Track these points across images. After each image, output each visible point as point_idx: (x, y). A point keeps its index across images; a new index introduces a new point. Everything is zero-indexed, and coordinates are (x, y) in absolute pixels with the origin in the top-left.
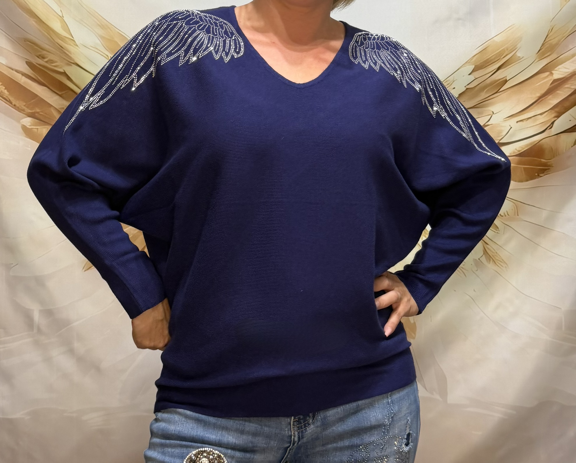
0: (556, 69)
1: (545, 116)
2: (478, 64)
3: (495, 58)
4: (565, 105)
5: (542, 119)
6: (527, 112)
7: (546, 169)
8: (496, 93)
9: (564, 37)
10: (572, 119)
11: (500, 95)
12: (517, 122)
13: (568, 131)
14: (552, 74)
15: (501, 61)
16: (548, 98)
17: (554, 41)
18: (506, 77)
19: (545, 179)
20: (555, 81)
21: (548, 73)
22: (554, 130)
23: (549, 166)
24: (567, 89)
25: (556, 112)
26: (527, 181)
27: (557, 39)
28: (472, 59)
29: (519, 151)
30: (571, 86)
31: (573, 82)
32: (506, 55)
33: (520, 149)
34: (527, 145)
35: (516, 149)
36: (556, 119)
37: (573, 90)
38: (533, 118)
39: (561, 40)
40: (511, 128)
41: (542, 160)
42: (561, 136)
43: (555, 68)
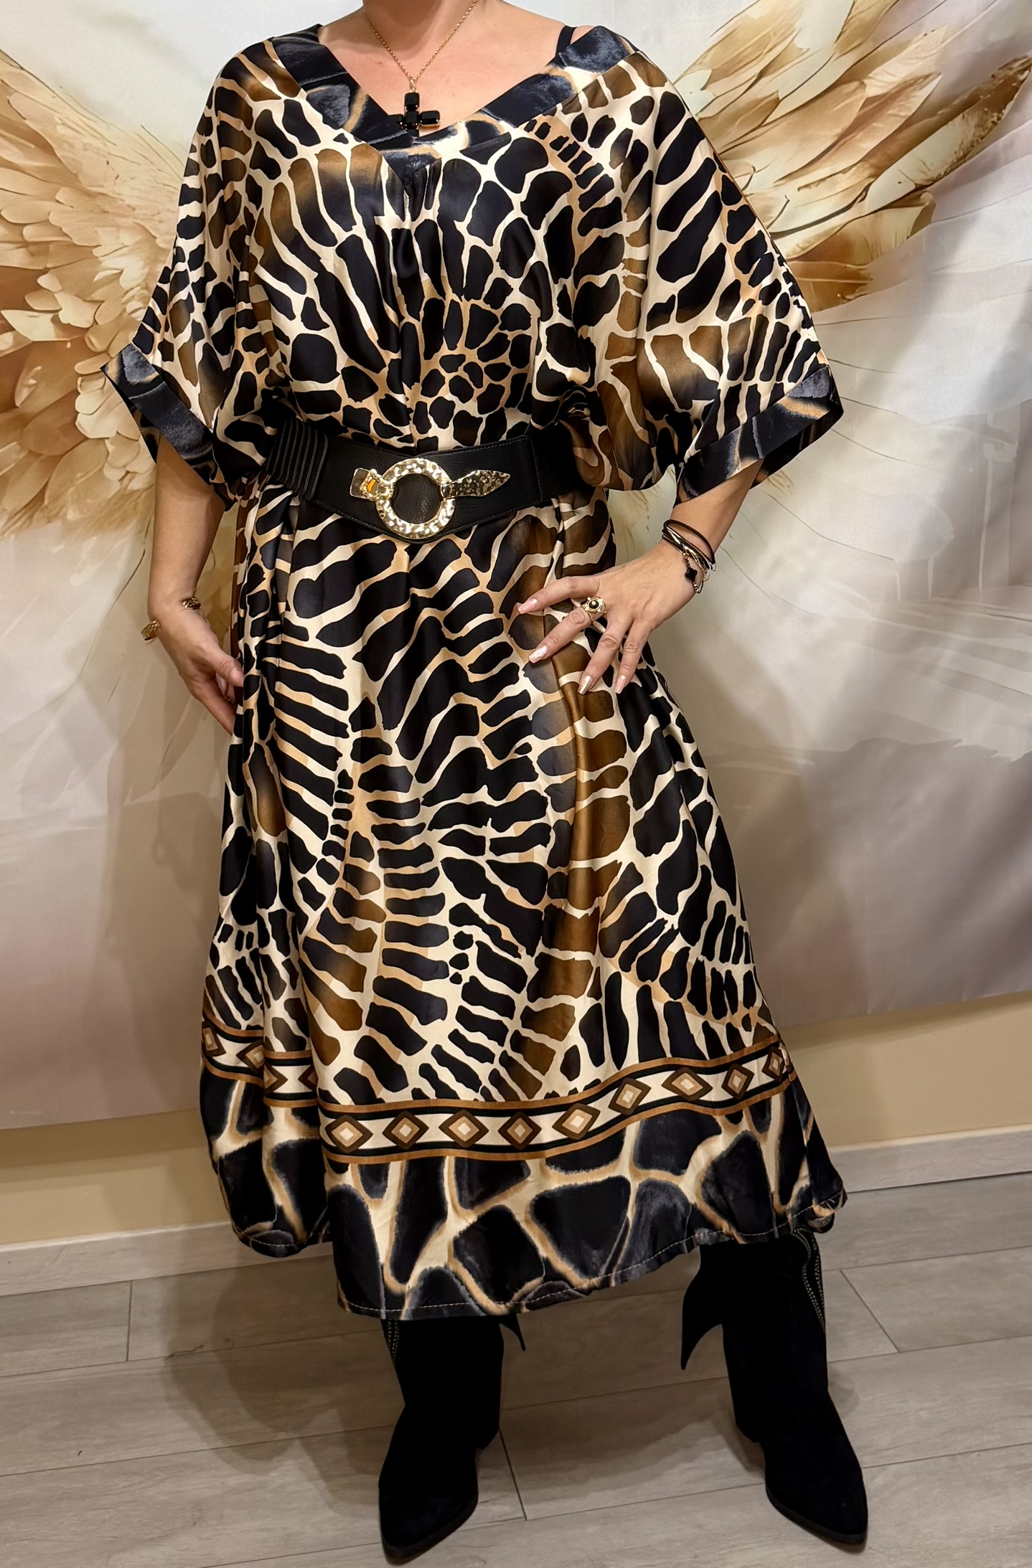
0: (870, 75)
1: (851, 176)
2: (719, 65)
3: (751, 54)
4: (889, 152)
5: (845, 182)
6: (817, 168)
7: (860, 285)
8: (759, 126)
9: (886, 6)
10: (903, 179)
11: (765, 132)
12: (799, 189)
13: (895, 204)
14: (863, 85)
15: (763, 61)
16: (858, 136)
17: (868, 16)
18: (777, 91)
19: (855, 305)
20: (869, 101)
21: (856, 84)
22: (870, 204)
23: (864, 278)
24: (891, 118)
25: (872, 166)
26: (821, 310)
27: (874, 11)
28: (705, 57)
29: (803, 249)
30: (900, 111)
31: (902, 103)
32: (774, 46)
33: (807, 245)
34: (819, 236)
35: (798, 245)
36: (872, 180)
37: (904, 120)
38: (828, 180)
39: (881, 12)
40: (788, 201)
41: (848, 266)
42: (884, 215)
43: (870, 73)
